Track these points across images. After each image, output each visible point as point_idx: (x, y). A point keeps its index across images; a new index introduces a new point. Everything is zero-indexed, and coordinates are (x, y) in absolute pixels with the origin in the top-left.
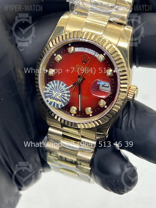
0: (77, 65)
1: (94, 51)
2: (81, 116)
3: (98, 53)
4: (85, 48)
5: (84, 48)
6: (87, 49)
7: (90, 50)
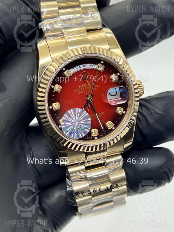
0: (79, 85)
1: (90, 64)
2: (104, 134)
3: (94, 65)
4: (80, 66)
5: (78, 66)
6: (82, 65)
7: (86, 65)
